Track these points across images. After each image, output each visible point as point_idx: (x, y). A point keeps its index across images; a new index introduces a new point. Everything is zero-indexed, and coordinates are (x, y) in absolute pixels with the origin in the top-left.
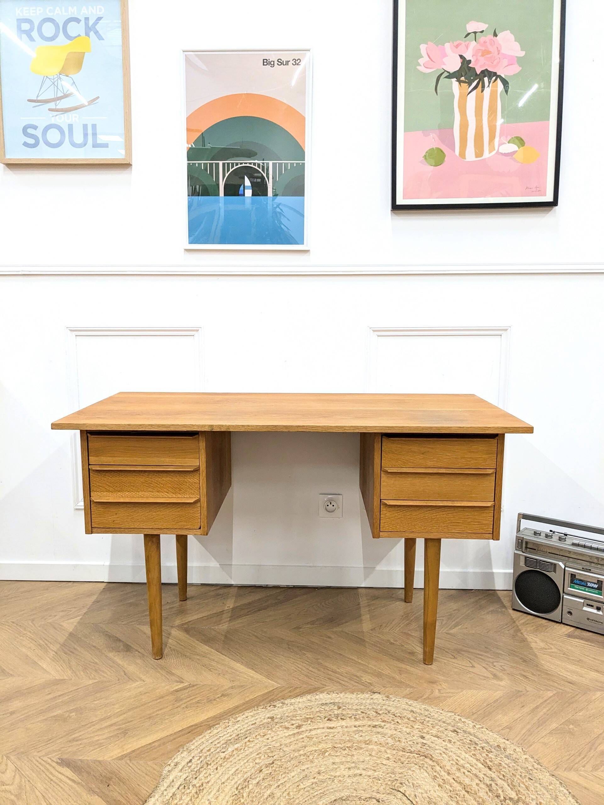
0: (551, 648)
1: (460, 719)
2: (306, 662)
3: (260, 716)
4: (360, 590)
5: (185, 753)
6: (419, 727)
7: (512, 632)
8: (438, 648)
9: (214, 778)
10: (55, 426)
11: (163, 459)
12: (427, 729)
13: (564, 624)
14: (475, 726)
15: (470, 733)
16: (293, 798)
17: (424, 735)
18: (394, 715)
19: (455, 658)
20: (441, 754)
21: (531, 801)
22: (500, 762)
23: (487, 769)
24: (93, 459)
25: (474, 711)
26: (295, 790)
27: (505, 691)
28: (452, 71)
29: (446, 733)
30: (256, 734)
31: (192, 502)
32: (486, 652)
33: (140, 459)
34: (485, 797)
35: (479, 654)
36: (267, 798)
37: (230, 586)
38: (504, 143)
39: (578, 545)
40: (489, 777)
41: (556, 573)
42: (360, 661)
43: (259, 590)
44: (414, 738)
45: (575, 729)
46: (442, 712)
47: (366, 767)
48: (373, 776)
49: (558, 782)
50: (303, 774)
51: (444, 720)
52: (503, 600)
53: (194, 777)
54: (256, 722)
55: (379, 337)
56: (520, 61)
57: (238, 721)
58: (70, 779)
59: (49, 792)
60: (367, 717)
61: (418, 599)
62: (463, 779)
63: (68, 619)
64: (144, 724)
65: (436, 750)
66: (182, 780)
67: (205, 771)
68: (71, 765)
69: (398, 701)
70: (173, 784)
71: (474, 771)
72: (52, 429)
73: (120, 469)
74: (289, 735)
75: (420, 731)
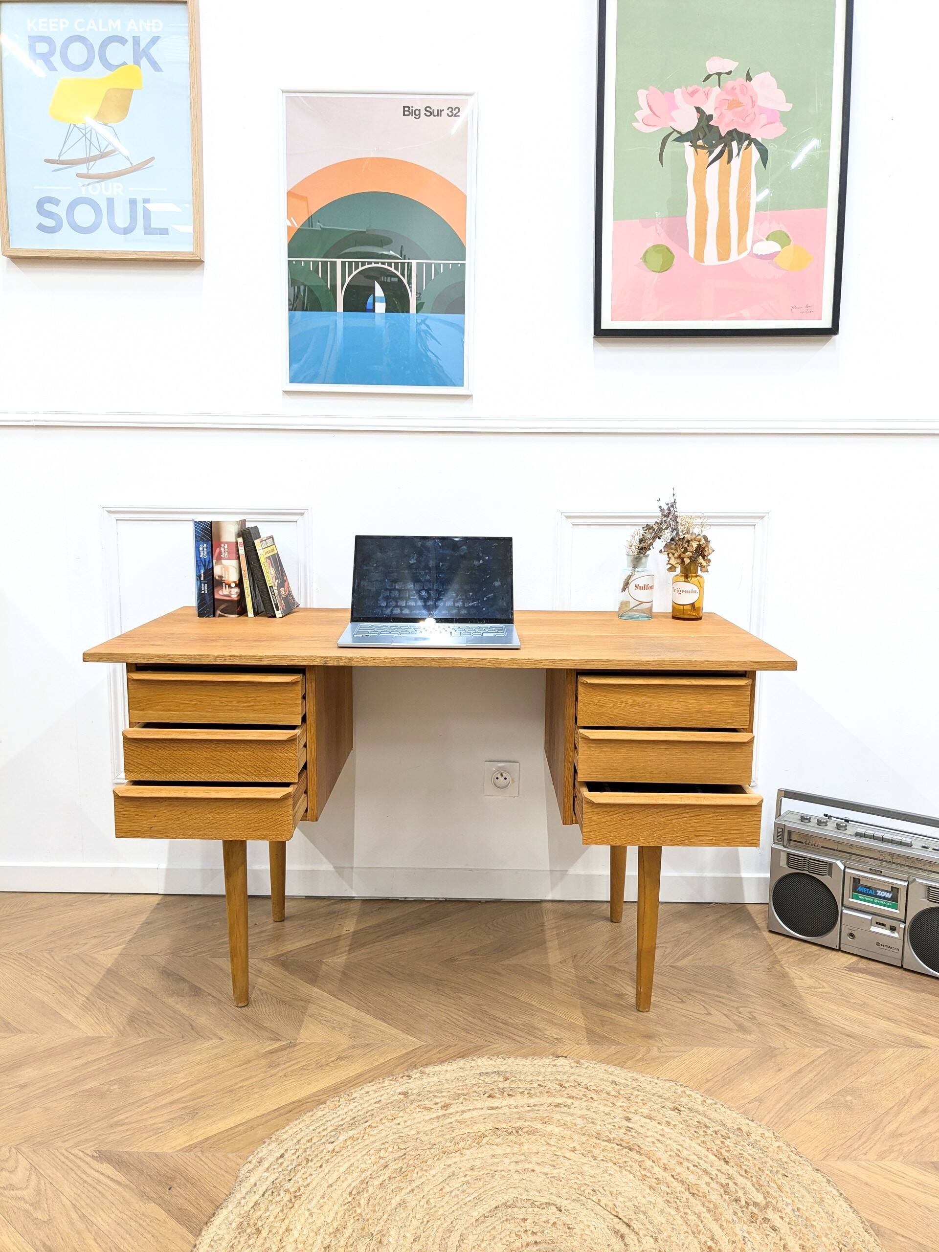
0: (823, 986)
1: (684, 1092)
2: (464, 1010)
3: (388, 1091)
4: (544, 904)
5: (274, 1145)
6: (624, 1104)
7: (766, 964)
8: (658, 987)
9: (316, 1179)
10: (89, 657)
12: (635, 1107)
13: (843, 952)
14: (705, 1101)
15: (697, 1112)
16: (435, 1206)
17: (630, 1116)
18: (587, 1088)
19: (682, 1002)
20: (653, 1143)
21: (785, 1207)
22: (739, 1151)
23: (722, 1163)
25: (709, 1076)
26: (437, 1195)
27: (754, 1049)
28: (684, 131)
29: (662, 1112)
30: (381, 1117)
32: (728, 993)
34: (719, 1201)
35: (717, 996)
36: (396, 1209)
37: (349, 900)
38: (761, 240)
39: (864, 836)
40: (724, 1174)
41: (831, 877)
42: (543, 1007)
44: (615, 1120)
45: (854, 1101)
46: (658, 1082)
47: (541, 1160)
48: (551, 1174)
49: (825, 1180)
50: (449, 1171)
51: (661, 1094)
52: (755, 918)
53: (287, 1179)
54: (382, 1099)
55: (574, 527)
56: (785, 118)
57: (354, 1099)
58: (112, 1179)
59: (81, 1198)
60: (547, 1092)
61: (630, 917)
62: (686, 1176)
63: (106, 949)
64: (221, 1100)
65: (647, 1137)
66: (269, 1182)
67: (303, 1171)
68: (114, 1159)
69: (593, 1067)
70: (255, 1189)
71: (704, 1166)
72: (84, 661)
74: (431, 1119)
75: (625, 1111)
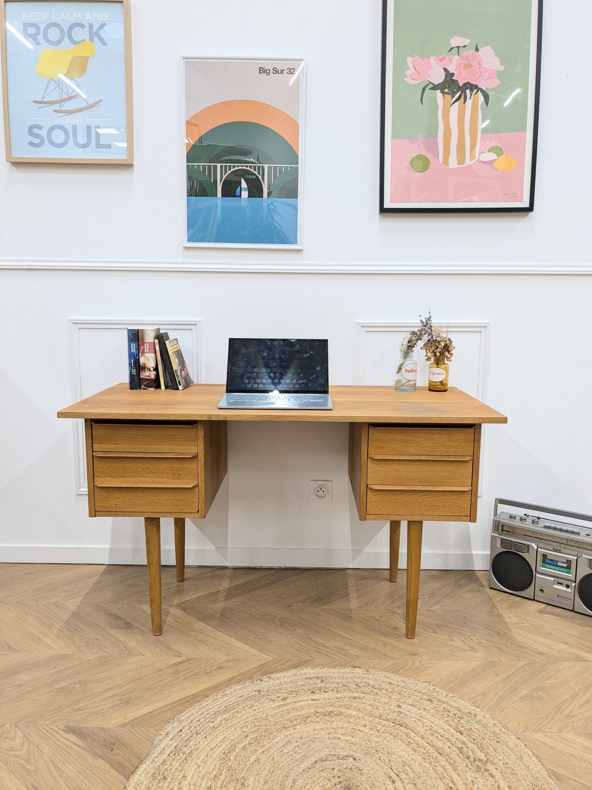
0: (524, 622)
1: (435, 689)
2: (297, 637)
3: (248, 689)
4: (348, 571)
5: (176, 724)
6: (397, 697)
7: (488, 608)
8: (420, 623)
9: (202, 745)
10: (61, 415)
11: (163, 447)
12: (404, 699)
13: (536, 601)
14: (448, 695)
15: (443, 702)
16: (278, 762)
17: (401, 704)
18: (373, 687)
19: (435, 632)
20: (415, 721)
21: (498, 762)
22: (470, 727)
23: (459, 734)
24: (96, 447)
25: (452, 679)
26: (279, 755)
27: (480, 662)
28: (436, 83)
29: (421, 702)
30: (244, 706)
31: (191, 487)
32: (463, 627)
33: (141, 447)
34: (457, 758)
35: (457, 629)
36: (253, 764)
37: (225, 568)
38: (485, 152)
39: (549, 528)
40: (460, 741)
41: (529, 553)
42: (347, 636)
43: (253, 571)
44: (391, 707)
45: (543, 695)
46: (418, 683)
47: (344, 732)
49: (523, 745)
50: (287, 739)
51: (420, 690)
52: (481, 579)
53: (184, 745)
54: (244, 694)
55: (367, 333)
56: (500, 75)
57: (226, 694)
58: (75, 744)
59: (56, 756)
60: (348, 690)
61: (402, 578)
62: (436, 742)
63: (71, 599)
64: (145, 694)
65: (411, 718)
66: (172, 747)
67: (194, 740)
68: (77, 732)
69: (377, 674)
70: (164, 751)
71: (447, 736)
72: (58, 417)
73: (122, 456)
74: (275, 707)
75: (397, 701)
